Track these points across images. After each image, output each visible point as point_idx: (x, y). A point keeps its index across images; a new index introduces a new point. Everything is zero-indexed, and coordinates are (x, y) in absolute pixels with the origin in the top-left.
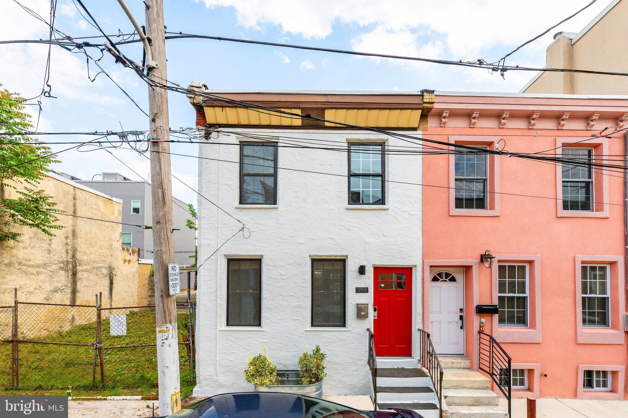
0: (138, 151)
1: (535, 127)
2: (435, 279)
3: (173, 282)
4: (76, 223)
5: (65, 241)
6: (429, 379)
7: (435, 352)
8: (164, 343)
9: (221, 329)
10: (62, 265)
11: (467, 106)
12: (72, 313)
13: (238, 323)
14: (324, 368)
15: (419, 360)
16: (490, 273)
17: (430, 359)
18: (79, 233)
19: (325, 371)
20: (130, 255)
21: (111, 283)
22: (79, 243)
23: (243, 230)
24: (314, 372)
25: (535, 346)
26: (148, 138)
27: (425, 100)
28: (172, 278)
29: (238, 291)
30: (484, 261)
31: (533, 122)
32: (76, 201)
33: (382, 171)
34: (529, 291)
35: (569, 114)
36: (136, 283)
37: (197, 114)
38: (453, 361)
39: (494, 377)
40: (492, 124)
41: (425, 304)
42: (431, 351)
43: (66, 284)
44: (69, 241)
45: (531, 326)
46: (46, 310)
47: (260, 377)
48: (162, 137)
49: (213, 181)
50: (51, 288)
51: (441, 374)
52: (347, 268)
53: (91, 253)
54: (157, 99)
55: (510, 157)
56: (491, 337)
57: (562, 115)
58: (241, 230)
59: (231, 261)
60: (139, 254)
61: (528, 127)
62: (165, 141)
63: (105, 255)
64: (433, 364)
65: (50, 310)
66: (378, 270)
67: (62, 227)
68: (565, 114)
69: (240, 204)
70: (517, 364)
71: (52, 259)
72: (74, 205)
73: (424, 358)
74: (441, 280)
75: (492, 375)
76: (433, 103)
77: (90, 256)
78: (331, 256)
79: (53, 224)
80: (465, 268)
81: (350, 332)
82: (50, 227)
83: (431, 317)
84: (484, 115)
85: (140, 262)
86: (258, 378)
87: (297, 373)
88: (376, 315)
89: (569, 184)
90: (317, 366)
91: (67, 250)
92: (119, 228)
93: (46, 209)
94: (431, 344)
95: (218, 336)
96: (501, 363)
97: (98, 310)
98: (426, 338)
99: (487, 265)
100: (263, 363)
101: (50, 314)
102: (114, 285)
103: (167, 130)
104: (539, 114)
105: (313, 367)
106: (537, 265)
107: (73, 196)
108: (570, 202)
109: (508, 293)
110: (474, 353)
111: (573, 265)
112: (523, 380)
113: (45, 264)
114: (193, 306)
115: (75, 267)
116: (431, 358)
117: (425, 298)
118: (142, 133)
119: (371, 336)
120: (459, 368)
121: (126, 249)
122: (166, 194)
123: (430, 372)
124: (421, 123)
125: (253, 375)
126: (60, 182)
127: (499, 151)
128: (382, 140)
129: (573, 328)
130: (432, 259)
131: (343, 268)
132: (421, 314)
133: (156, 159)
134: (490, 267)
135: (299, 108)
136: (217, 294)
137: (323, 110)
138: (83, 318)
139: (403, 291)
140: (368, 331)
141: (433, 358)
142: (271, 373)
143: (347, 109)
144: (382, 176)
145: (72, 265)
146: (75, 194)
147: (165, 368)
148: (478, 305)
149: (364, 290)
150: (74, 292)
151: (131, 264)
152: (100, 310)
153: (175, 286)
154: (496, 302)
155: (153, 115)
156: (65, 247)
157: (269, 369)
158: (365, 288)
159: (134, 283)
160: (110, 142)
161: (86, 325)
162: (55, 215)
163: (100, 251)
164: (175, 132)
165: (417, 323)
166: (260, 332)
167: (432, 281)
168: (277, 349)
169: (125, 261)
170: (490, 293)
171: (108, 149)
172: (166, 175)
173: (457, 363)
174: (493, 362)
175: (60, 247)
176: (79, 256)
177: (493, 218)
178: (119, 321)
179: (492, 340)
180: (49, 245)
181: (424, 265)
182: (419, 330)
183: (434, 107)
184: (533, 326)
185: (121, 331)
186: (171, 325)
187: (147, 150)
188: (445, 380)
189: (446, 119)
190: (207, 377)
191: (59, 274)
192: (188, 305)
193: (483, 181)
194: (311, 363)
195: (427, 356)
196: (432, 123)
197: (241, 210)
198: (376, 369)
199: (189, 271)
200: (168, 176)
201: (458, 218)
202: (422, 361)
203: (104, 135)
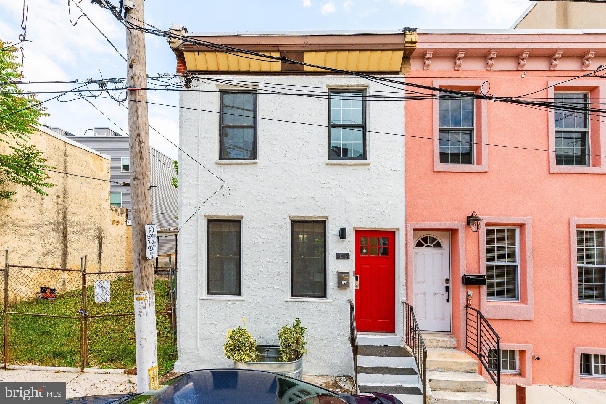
0: (116, 100)
1: (524, 69)
2: (419, 245)
3: (151, 245)
4: (66, 181)
5: (56, 201)
6: (412, 358)
7: (418, 328)
8: (141, 312)
9: (202, 298)
10: (53, 226)
11: (452, 46)
12: (63, 277)
13: (218, 291)
14: (304, 344)
15: (402, 337)
16: (477, 239)
17: (413, 337)
18: (69, 190)
19: (305, 347)
20: (119, 216)
21: (100, 246)
22: (69, 202)
23: (222, 188)
24: (294, 348)
25: (527, 323)
26: (127, 85)
27: (407, 40)
28: (150, 239)
29: (218, 256)
30: (471, 224)
31: (522, 62)
32: (67, 157)
33: (363, 121)
34: (519, 260)
35: (562, 52)
36: (124, 246)
37: (178, 60)
38: (439, 339)
39: (483, 359)
40: (477, 65)
41: (408, 273)
42: (415, 328)
43: (57, 246)
44: (60, 200)
45: (522, 300)
46: (38, 274)
47: (239, 352)
48: (139, 85)
49: (194, 134)
50: (42, 251)
51: (425, 353)
52: (328, 232)
53: (81, 214)
54: (134, 43)
55: (495, 101)
56: (479, 312)
57: (554, 55)
58: (221, 188)
59: (212, 223)
60: (127, 214)
61: (518, 68)
62: (142, 89)
63: (94, 216)
64: (417, 342)
65: (42, 274)
66: (360, 233)
67: (54, 185)
68: (558, 52)
69: (220, 159)
70: (507, 344)
71: (44, 220)
72: (65, 162)
73: (407, 334)
74: (426, 245)
75: (480, 356)
76: (415, 43)
77: (80, 216)
78: (311, 217)
79: (45, 182)
80: (450, 232)
81: (331, 303)
82: (42, 185)
83: (416, 288)
84: (470, 55)
85: (128, 224)
86: (237, 354)
87: (276, 348)
88: (358, 285)
89: (563, 135)
90: (297, 341)
91: (58, 210)
92: (108, 187)
93: (37, 166)
94: (414, 319)
95: (198, 305)
96: (489, 343)
97: (83, 274)
98: (410, 311)
99: (474, 228)
100: (242, 336)
101: (42, 279)
102: (103, 248)
103: (144, 77)
104: (529, 53)
105: (292, 343)
106: (528, 228)
107: (64, 152)
108: (564, 157)
109: (497, 261)
110: (461, 330)
111: (567, 229)
112: (514, 362)
113: (37, 225)
114: (175, 271)
115: (65, 228)
116: (415, 335)
117: (408, 265)
118: (120, 81)
119: (352, 308)
120: (445, 348)
121: (114, 209)
122: (144, 147)
123: (413, 351)
124: (404, 66)
125: (233, 350)
126: (52, 137)
127: (483, 95)
128: (363, 85)
129: (569, 303)
130: (415, 222)
131: (323, 231)
132: (405, 284)
133: (133, 109)
134: (477, 231)
135: (278, 51)
136: (197, 259)
137: (303, 52)
138: (73, 283)
139: (386, 258)
140: (349, 302)
141: (417, 334)
142: (250, 348)
143: (327, 51)
144: (363, 126)
145: (63, 226)
146: (66, 150)
147: (142, 339)
148: (465, 275)
149: (345, 256)
150: (65, 255)
151: (120, 225)
152: (85, 275)
153: (152, 248)
154: (484, 271)
155: (131, 60)
156: (56, 206)
157: (248, 344)
158: (346, 254)
159: (122, 246)
160: (89, 91)
161: (76, 291)
162: (47, 172)
163: (89, 211)
164: (152, 79)
165: (400, 295)
166: (240, 302)
167: (417, 246)
168: (257, 320)
169: (113, 222)
170: (477, 261)
171: (88, 99)
172: (143, 126)
173: (443, 341)
174: (480, 341)
175: (51, 207)
176: (69, 216)
177: (480, 174)
178: (104, 287)
179: (480, 315)
180: (41, 204)
181: (407, 228)
182: (402, 302)
183: (417, 47)
184: (524, 301)
185: (105, 298)
186: (148, 292)
187: (126, 99)
188: (430, 361)
189: (430, 61)
190: (188, 351)
191: (50, 236)
192: (170, 270)
193: (469, 132)
194: (291, 337)
195: (411, 332)
196: (415, 65)
197: (221, 166)
198: (357, 346)
199: (175, 233)
200: (145, 127)
201: (443, 174)
202: (406, 338)
203: (84, 83)
